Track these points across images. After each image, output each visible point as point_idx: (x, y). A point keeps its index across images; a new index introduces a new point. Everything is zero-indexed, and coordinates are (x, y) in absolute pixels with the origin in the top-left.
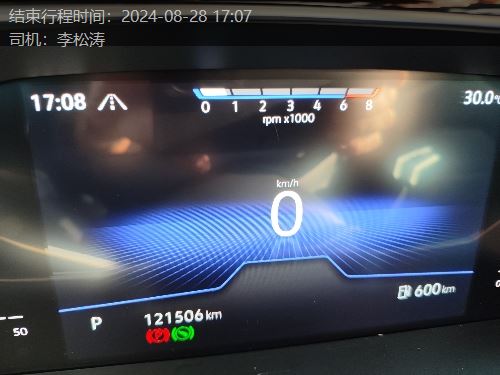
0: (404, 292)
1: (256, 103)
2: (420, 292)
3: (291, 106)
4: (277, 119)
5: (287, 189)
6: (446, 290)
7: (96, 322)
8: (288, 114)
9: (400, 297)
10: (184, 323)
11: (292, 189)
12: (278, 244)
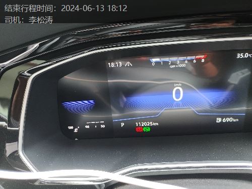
0: (219, 120)
1: (168, 62)
2: (224, 120)
3: (178, 62)
4: (174, 66)
5: (178, 86)
6: (235, 120)
7: (123, 124)
8: (177, 65)
9: (217, 122)
10: (147, 126)
11: (179, 86)
12: (175, 103)
